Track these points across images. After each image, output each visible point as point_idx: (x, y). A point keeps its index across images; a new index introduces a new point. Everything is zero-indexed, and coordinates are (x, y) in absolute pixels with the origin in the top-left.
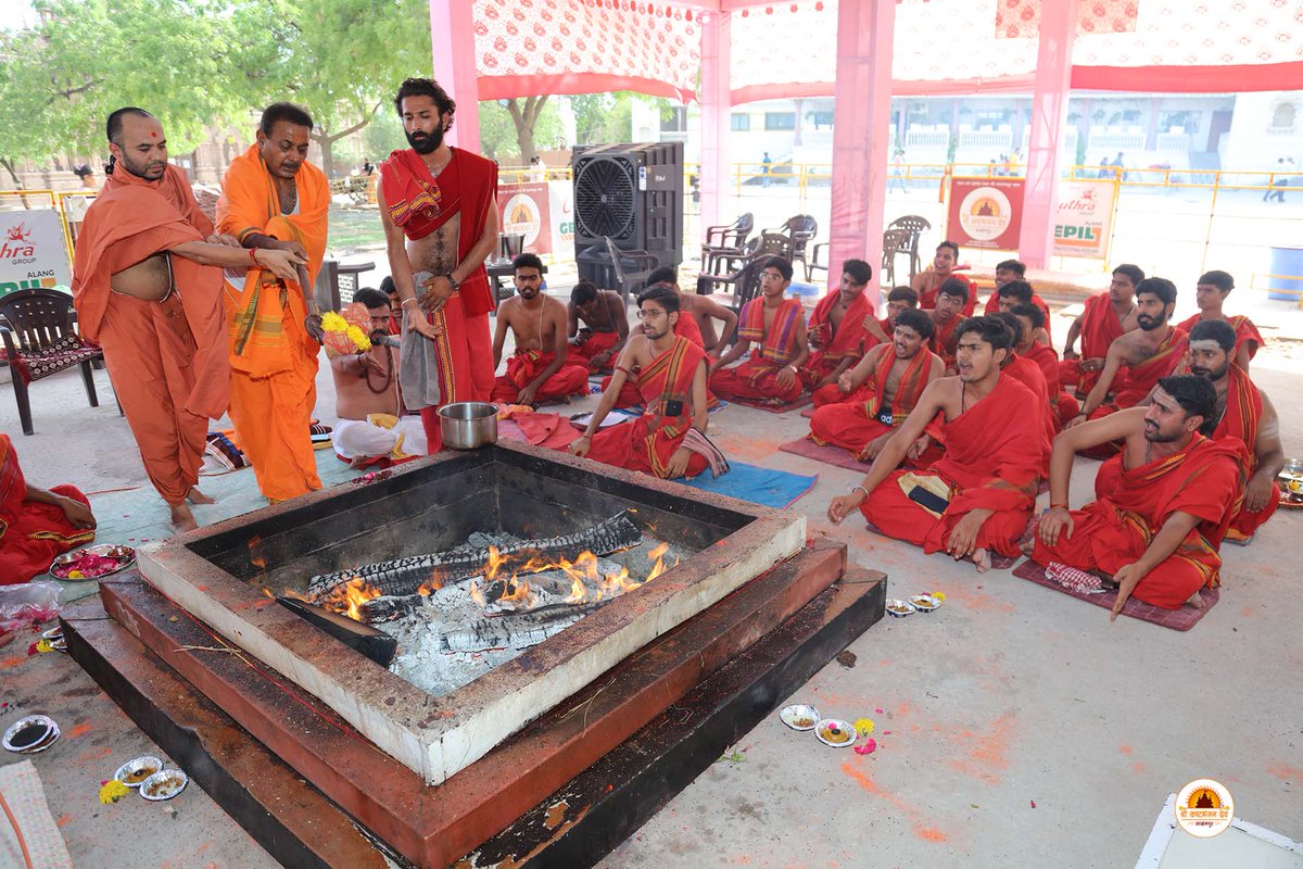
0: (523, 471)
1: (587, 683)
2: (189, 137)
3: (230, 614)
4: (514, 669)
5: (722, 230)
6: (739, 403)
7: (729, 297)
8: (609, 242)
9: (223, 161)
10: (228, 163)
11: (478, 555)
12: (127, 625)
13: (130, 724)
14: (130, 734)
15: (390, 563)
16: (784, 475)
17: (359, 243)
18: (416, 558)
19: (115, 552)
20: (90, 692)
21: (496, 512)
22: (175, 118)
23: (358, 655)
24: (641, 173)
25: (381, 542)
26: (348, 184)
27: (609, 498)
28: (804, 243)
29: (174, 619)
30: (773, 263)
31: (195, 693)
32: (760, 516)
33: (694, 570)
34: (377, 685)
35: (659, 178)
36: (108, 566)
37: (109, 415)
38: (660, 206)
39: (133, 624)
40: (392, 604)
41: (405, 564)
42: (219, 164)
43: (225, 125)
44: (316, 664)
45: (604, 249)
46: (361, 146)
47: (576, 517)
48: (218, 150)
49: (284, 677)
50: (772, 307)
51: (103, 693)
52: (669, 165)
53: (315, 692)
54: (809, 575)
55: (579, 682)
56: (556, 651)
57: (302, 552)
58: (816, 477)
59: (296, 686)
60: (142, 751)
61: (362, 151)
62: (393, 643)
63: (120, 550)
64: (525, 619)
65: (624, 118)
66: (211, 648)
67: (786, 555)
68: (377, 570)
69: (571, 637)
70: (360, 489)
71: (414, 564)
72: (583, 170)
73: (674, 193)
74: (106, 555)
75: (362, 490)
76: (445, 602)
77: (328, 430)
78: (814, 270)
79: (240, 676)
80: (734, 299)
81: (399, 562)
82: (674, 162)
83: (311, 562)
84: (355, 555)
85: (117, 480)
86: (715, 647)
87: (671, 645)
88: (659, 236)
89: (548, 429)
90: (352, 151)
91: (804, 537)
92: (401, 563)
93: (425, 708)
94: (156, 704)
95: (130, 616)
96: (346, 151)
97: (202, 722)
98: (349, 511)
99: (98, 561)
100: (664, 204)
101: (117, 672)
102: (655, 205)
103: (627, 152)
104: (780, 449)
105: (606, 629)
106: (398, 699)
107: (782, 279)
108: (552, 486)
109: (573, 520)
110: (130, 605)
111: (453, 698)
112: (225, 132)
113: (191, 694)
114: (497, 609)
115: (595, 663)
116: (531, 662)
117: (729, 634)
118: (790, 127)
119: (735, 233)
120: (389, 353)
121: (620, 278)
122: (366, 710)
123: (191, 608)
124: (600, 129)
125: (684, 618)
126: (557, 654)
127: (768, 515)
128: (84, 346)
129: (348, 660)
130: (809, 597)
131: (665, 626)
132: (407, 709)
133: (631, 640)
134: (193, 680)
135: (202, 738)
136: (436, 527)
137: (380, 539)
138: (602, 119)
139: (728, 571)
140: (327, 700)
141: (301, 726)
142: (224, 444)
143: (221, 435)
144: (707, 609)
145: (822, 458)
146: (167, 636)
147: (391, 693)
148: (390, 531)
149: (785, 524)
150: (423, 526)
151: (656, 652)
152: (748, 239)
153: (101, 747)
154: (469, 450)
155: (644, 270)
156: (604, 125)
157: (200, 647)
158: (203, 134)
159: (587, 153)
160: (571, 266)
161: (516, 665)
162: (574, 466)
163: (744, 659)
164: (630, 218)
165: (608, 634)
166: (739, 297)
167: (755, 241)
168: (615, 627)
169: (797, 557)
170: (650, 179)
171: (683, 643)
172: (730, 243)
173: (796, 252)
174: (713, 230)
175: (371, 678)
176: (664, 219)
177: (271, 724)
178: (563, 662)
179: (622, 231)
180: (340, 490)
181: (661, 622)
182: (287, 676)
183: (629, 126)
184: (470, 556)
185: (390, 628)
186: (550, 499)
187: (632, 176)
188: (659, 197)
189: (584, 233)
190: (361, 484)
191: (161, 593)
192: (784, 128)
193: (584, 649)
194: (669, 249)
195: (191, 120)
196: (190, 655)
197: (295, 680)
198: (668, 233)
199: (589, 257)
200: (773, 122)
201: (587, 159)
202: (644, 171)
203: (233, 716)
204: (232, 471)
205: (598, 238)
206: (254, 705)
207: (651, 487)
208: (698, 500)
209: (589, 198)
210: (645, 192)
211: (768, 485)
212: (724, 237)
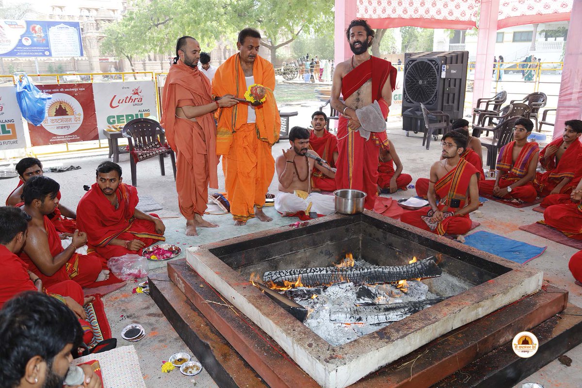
0: (376, 229)
1: (412, 350)
2: (208, 45)
3: (230, 287)
4: (375, 337)
5: (487, 100)
6: (494, 200)
7: (490, 139)
8: (422, 106)
9: (223, 58)
10: (225, 58)
11: (351, 271)
12: (178, 285)
13: (176, 335)
14: (176, 339)
15: (305, 269)
16: (524, 244)
17: (287, 101)
18: (318, 268)
19: (171, 248)
20: (159, 316)
21: (359, 249)
22: (203, 36)
23: (294, 318)
24: (443, 68)
25: (301, 258)
26: (282, 70)
27: (423, 248)
28: (538, 109)
29: (201, 286)
30: (520, 122)
31: (209, 324)
32: (514, 268)
33: (475, 295)
34: (303, 335)
35: (453, 71)
36: (168, 255)
37: (170, 180)
38: (452, 86)
39: (181, 285)
40: (305, 292)
41: (312, 271)
42: (221, 59)
43: (226, 40)
44: (273, 320)
45: (419, 109)
46: (289, 51)
47: (403, 256)
48: (221, 52)
49: (254, 323)
50: (519, 146)
51: (164, 317)
52: (459, 64)
53: (270, 334)
54: (543, 307)
55: (409, 350)
56: (398, 331)
57: (262, 259)
58: (545, 248)
59: (259, 329)
60: (181, 349)
61: (289, 53)
62: (306, 313)
63: (173, 247)
64: (375, 308)
65: (429, 37)
66: (219, 303)
67: (529, 293)
68: (298, 273)
69: (406, 324)
70: (293, 230)
71: (317, 272)
72: (410, 66)
73: (461, 79)
74: (167, 249)
75: (294, 231)
76: (332, 294)
77: (273, 196)
78: (543, 125)
79: (232, 320)
80: (494, 140)
81: (309, 269)
82: (462, 62)
83: (265, 264)
84: (288, 263)
85: (172, 212)
86: (486, 340)
87: (460, 336)
88: (450, 104)
89: (386, 206)
90: (285, 53)
91: (541, 283)
92: (311, 270)
93: (328, 352)
94: (191, 327)
95: (181, 282)
96: (282, 53)
97: (212, 340)
98: (286, 241)
99: (164, 252)
100: (455, 86)
101: (173, 308)
102: (449, 86)
103: (436, 57)
104: (520, 229)
105: (426, 322)
106: (314, 345)
107: (526, 131)
108: (392, 238)
109: (401, 257)
110: (181, 276)
111: (343, 348)
112: (225, 43)
113: (207, 325)
114: (362, 301)
115: (418, 340)
116: (383, 335)
117: (494, 335)
118: (529, 40)
119: (494, 102)
120: (307, 160)
121: (427, 126)
122: (297, 348)
123: (210, 281)
124: (415, 43)
125: (468, 322)
126: (398, 333)
127: (519, 269)
128: (161, 146)
129: (289, 320)
130: (542, 319)
131: (457, 324)
132: (318, 351)
133: (438, 330)
134: (208, 317)
135: (212, 348)
136: (328, 254)
137: (300, 256)
138: (416, 37)
139: (495, 298)
140: (276, 339)
141: (262, 350)
142: (223, 200)
143: (222, 195)
144: (481, 318)
145: (547, 236)
146: (199, 294)
147: (310, 341)
148: (306, 253)
149: (530, 275)
150: (322, 252)
151: (451, 338)
152: (503, 106)
153: (162, 344)
154: (348, 214)
155: (440, 122)
156: (418, 41)
157: (214, 302)
158: (215, 44)
159: (414, 57)
160: (398, 117)
161: (376, 335)
162: (405, 229)
163: (502, 350)
164: (435, 93)
165: (426, 325)
166: (497, 140)
167: (508, 107)
168: (430, 322)
169: (536, 295)
170: (448, 72)
171: (467, 336)
172: (491, 108)
173: (532, 114)
174: (481, 101)
175: (300, 332)
176: (454, 94)
177: (247, 346)
178: (402, 337)
179: (430, 100)
180: (283, 230)
181: (455, 322)
182: (256, 323)
183: (432, 41)
184: (347, 271)
185: (304, 304)
186: (390, 245)
187: (438, 70)
188: (452, 82)
189: (408, 100)
190: (294, 227)
191: (195, 272)
192: (525, 41)
193: (413, 332)
194: (455, 111)
195: (210, 38)
196: (209, 305)
197: (260, 326)
198: (456, 102)
199: (409, 114)
200: (518, 37)
201: (413, 61)
202: (445, 67)
203: (227, 339)
204: (226, 213)
205: (416, 103)
206: (239, 335)
207: (449, 245)
208: (476, 255)
209: (413, 82)
210: (444, 79)
211: (513, 250)
212: (488, 105)
